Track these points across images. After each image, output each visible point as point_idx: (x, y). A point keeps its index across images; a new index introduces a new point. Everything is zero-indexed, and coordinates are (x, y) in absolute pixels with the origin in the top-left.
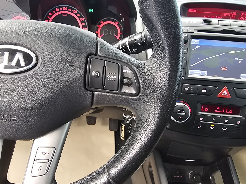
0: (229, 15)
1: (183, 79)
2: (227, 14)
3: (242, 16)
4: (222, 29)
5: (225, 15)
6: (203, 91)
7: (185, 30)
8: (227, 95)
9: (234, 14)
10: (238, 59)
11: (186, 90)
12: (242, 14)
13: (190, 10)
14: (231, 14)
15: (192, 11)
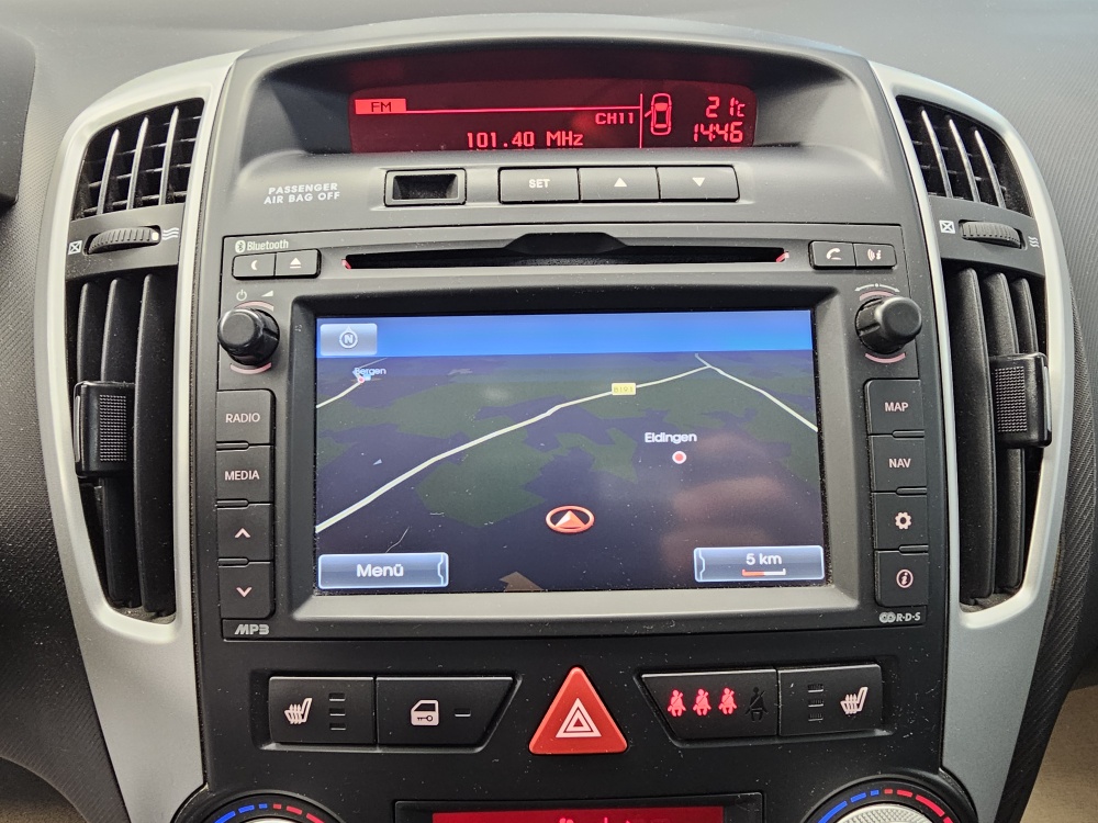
0: (626, 112)
1: (264, 638)
2: (612, 112)
3: (715, 115)
4: (516, 233)
5: (601, 118)
6: (415, 722)
7: (253, 266)
8: (596, 733)
9: (661, 107)
10: (663, 438)
11: (292, 721)
12: (713, 103)
13: (363, 107)
14: (641, 107)
15: (377, 111)
